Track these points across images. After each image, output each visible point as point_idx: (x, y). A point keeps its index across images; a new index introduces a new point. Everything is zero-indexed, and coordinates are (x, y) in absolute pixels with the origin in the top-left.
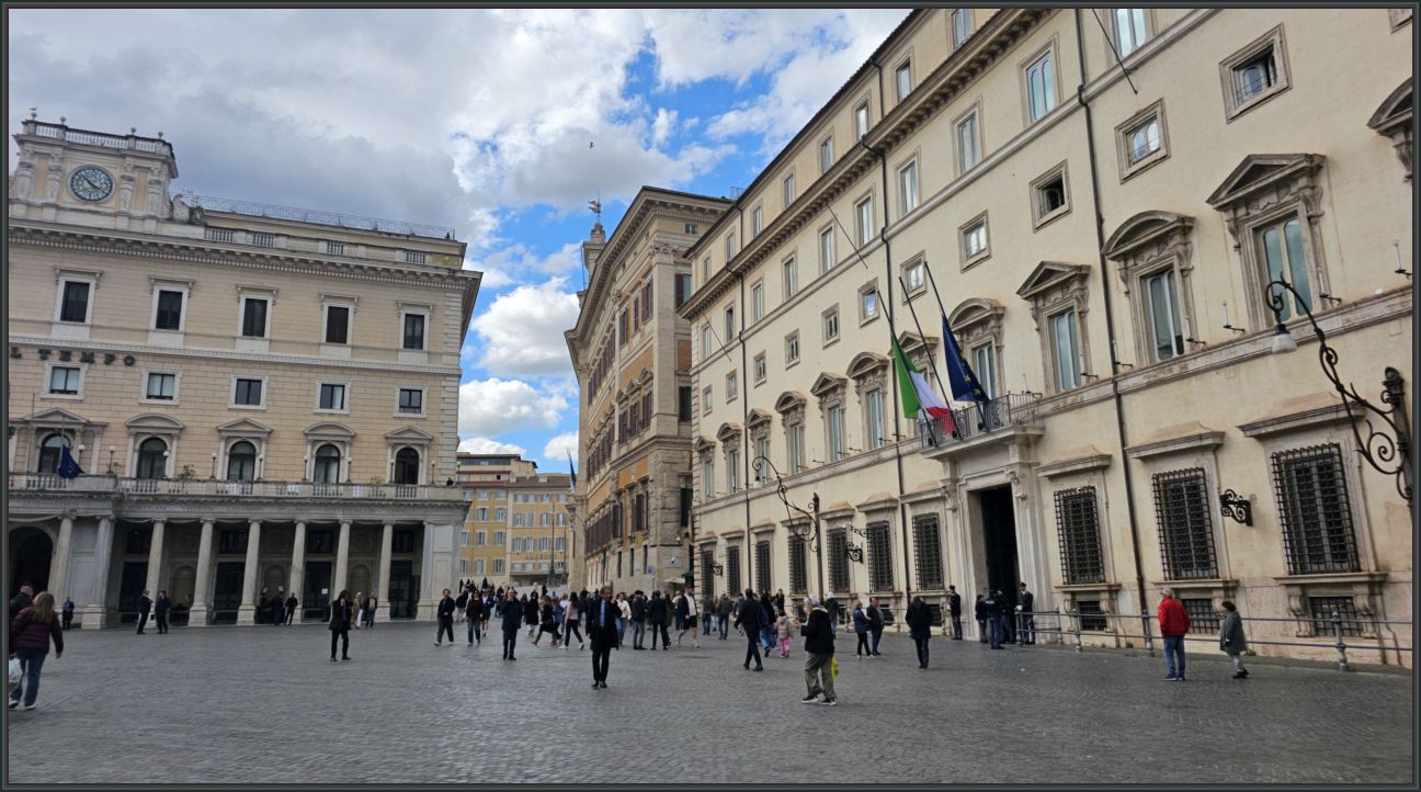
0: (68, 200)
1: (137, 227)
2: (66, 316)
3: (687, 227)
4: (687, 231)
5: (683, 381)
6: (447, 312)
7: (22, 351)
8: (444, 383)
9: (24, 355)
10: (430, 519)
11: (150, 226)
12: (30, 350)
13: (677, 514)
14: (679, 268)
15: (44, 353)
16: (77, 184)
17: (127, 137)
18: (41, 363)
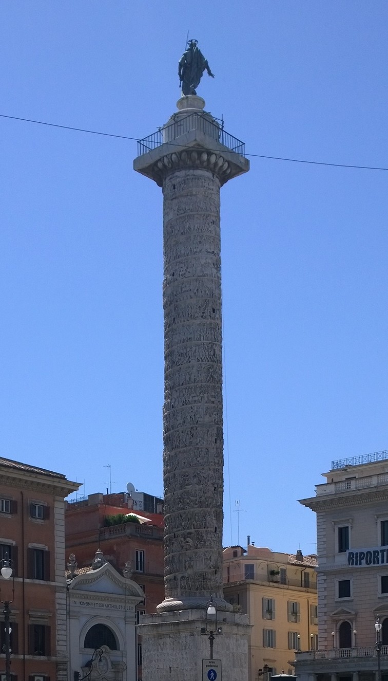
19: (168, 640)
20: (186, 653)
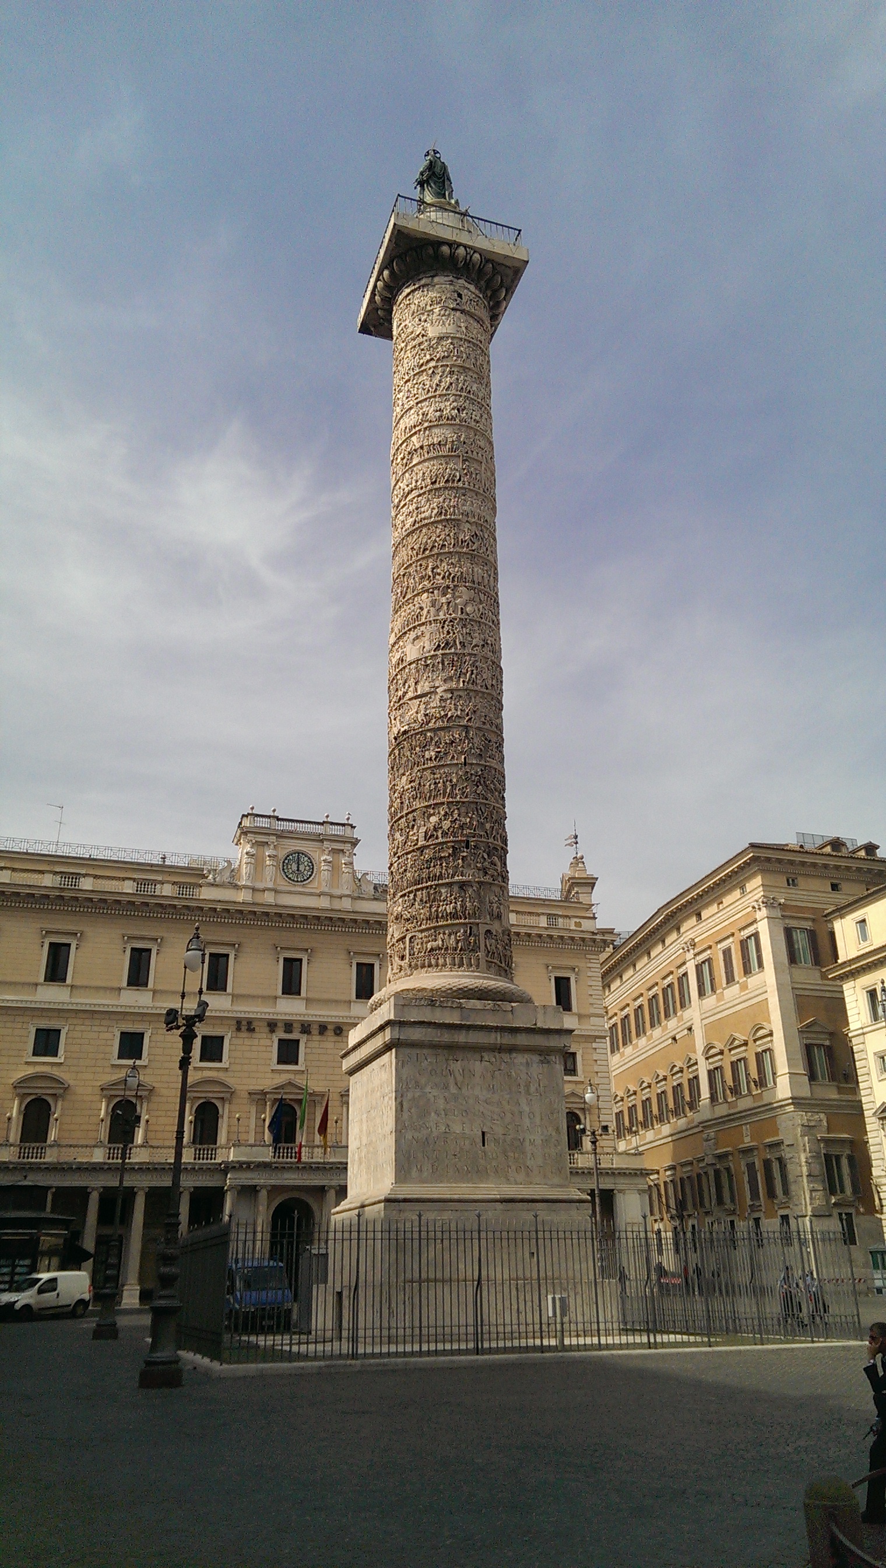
0: (283, 885)
1: (337, 905)
2: (285, 992)
3: (788, 881)
4: (789, 885)
5: (807, 1038)
6: (590, 974)
7: (255, 1024)
8: (594, 1045)
9: (257, 1029)
10: (620, 1187)
11: (346, 904)
12: (261, 1024)
13: (823, 1181)
14: (787, 921)
15: (272, 1026)
16: (287, 868)
17: (322, 824)
18: (269, 1035)
19: (478, 1067)
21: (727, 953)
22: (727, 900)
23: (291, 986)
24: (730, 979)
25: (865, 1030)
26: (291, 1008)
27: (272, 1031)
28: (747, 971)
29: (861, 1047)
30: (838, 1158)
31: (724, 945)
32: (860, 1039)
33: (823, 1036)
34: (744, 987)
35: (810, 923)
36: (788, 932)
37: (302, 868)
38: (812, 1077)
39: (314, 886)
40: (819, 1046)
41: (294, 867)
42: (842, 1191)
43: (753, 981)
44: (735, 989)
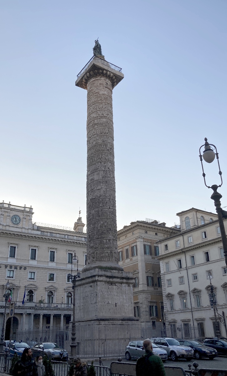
0: (11, 224)
1: (27, 232)
2: (10, 256)
3: (145, 232)
5: (147, 274)
9: (2, 267)
11: (30, 231)
12: (3, 265)
13: (149, 313)
14: (144, 243)
15: (6, 266)
16: (13, 220)
17: (24, 207)
19: (114, 287)
20: (126, 296)
21: (127, 250)
22: (128, 235)
23: (13, 255)
24: (127, 257)
25: (165, 274)
26: (11, 261)
27: (6, 268)
28: (133, 255)
29: (163, 278)
30: (152, 306)
31: (127, 248)
32: (163, 276)
33: (151, 274)
34: (131, 260)
35: (150, 244)
36: (145, 246)
37: (17, 220)
38: (148, 285)
39: (20, 225)
40: (150, 277)
41: (15, 220)
42: (153, 315)
43: (134, 258)
44: (129, 260)
